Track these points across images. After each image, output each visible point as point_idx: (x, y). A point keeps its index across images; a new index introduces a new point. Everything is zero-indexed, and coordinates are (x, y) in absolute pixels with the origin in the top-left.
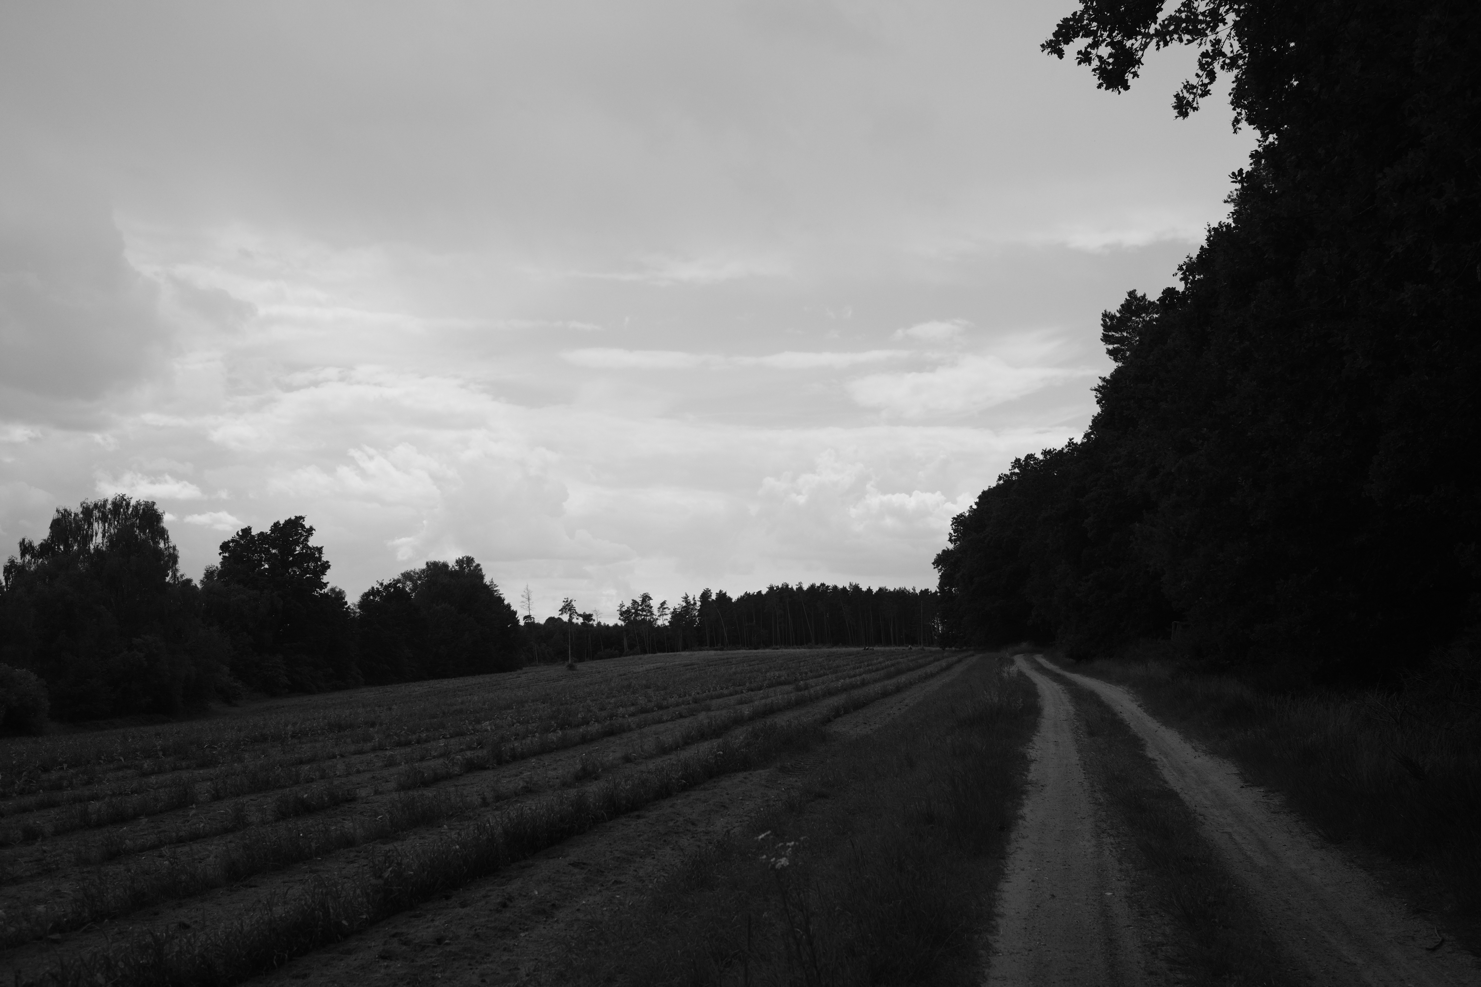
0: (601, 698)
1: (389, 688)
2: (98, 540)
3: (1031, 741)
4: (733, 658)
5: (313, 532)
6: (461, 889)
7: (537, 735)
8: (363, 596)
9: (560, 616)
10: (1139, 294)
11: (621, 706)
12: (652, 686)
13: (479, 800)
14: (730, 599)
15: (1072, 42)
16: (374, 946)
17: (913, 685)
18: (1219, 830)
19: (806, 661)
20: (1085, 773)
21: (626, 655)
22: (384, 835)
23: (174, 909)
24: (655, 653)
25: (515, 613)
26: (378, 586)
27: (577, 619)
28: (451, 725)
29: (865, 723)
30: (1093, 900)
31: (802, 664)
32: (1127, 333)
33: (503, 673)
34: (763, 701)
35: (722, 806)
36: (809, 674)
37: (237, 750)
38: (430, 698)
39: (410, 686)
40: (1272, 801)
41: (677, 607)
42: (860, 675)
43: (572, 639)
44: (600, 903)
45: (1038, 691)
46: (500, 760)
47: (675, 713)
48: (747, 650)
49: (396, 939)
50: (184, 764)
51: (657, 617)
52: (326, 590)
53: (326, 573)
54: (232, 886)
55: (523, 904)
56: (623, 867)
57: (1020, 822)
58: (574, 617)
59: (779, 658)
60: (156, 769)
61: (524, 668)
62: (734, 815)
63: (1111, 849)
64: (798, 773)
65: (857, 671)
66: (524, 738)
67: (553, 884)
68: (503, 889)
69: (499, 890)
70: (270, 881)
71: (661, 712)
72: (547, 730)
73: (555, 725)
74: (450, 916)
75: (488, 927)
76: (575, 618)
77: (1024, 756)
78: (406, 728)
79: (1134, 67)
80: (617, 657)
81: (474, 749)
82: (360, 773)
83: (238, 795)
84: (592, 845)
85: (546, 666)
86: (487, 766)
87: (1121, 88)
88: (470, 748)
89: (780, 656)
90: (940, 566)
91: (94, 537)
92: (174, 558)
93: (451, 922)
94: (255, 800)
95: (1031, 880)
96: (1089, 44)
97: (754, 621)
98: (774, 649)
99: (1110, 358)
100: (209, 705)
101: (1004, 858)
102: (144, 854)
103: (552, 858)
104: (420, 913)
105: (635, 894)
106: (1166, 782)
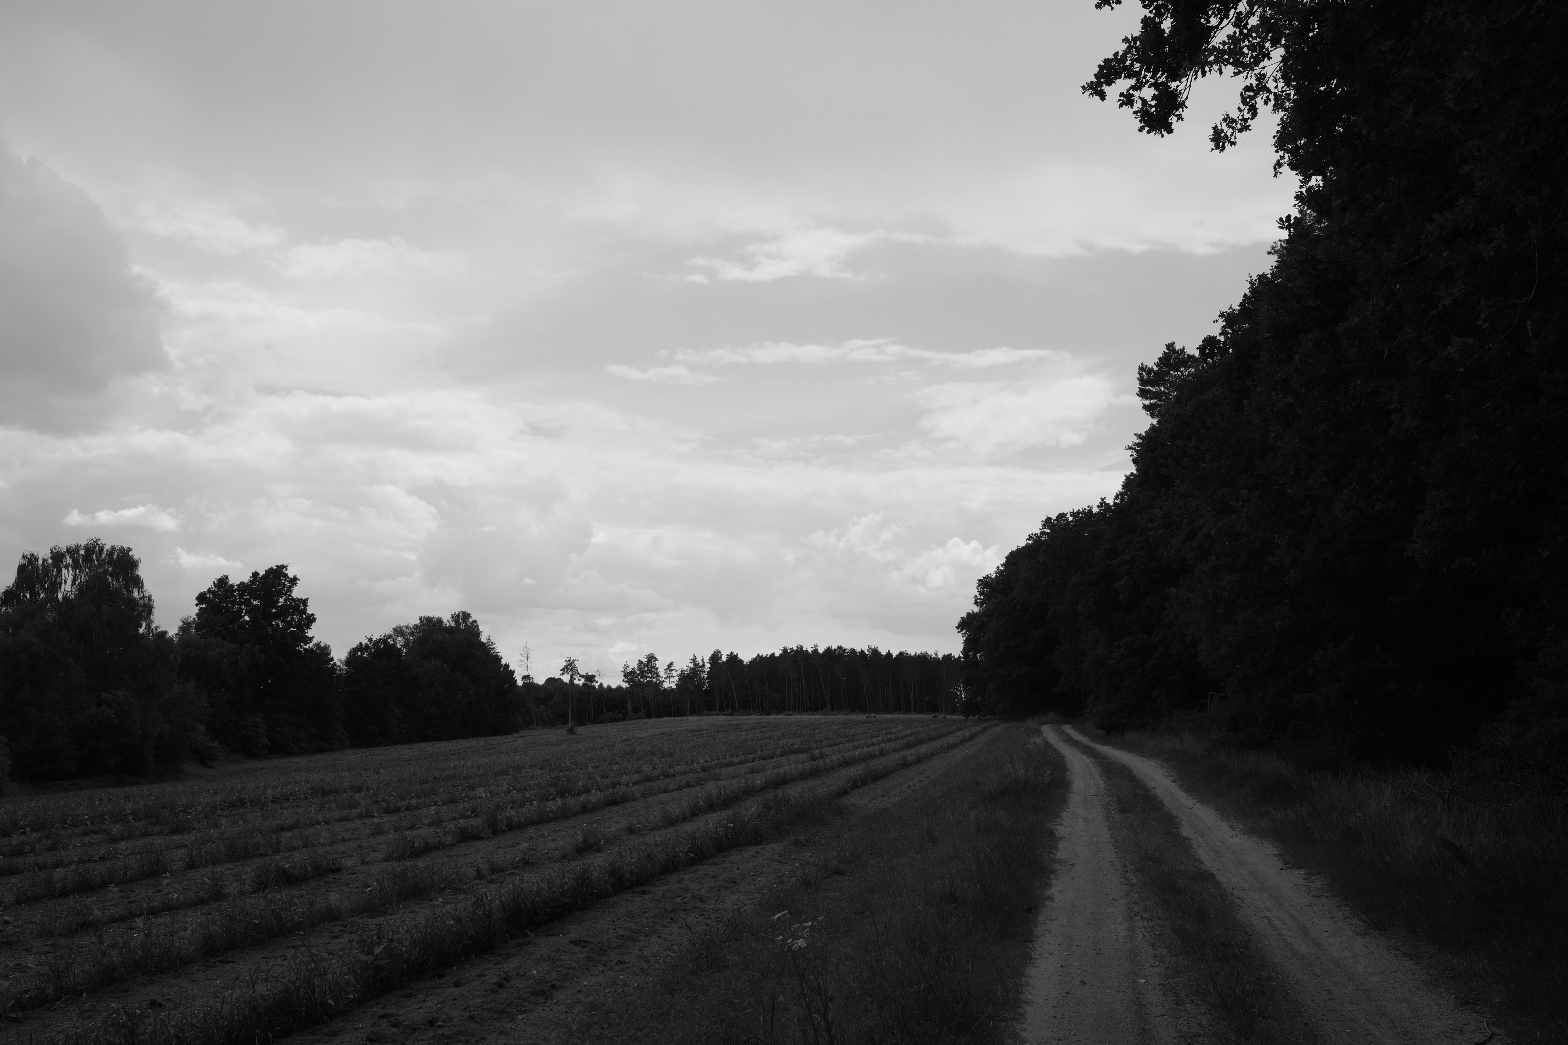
0: (603, 765)
1: (376, 751)
2: (67, 588)
3: (1059, 817)
4: (743, 724)
5: (298, 582)
6: (455, 968)
7: (535, 803)
8: (351, 652)
9: (561, 677)
10: (1178, 347)
11: (624, 773)
12: (657, 753)
13: (473, 872)
14: (742, 661)
15: (1114, 83)
16: (361, 1028)
17: (934, 756)
18: (1257, 915)
19: (821, 728)
20: (1116, 852)
21: (630, 720)
22: (373, 909)
23: (145, 986)
24: (660, 718)
25: (513, 672)
26: (367, 641)
27: (579, 680)
28: (443, 791)
29: (884, 796)
30: (1125, 987)
31: (817, 731)
32: (1164, 387)
33: (498, 737)
34: (776, 771)
35: (733, 882)
36: (825, 742)
37: (214, 815)
38: (420, 761)
39: (399, 749)
40: (1313, 884)
41: (685, 668)
42: (879, 744)
43: (572, 702)
44: (602, 984)
45: (1067, 764)
46: (496, 830)
47: (682, 782)
48: (758, 715)
49: (385, 1020)
50: (156, 829)
51: (663, 679)
52: (311, 645)
53: (311, 627)
54: (208, 961)
55: (521, 984)
56: (627, 946)
57: (1048, 903)
58: (576, 677)
59: (793, 725)
60: (126, 834)
61: (521, 731)
62: (745, 892)
63: (1144, 933)
64: (812, 848)
65: (875, 739)
66: (520, 807)
67: (553, 963)
68: (500, 968)
69: (495, 969)
70: (249, 957)
71: (667, 781)
72: (546, 798)
73: (555, 793)
74: (443, 996)
75: (483, 1009)
76: (577, 679)
77: (1052, 833)
78: (395, 794)
79: (1177, 110)
80: (620, 721)
81: (468, 817)
82: (345, 841)
83: (214, 864)
84: (594, 922)
85: (544, 730)
86: (482, 835)
87: (1164, 131)
88: (463, 816)
89: (793, 723)
90: (965, 630)
91: (63, 585)
92: (148, 608)
93: (444, 1002)
94: (232, 869)
95: (1060, 965)
96: (1132, 85)
97: (767, 685)
98: (787, 715)
99: (1147, 414)
100: (182, 766)
101: (1031, 941)
102: (112, 926)
103: (551, 935)
104: (411, 993)
105: (640, 974)
106: (1202, 863)
